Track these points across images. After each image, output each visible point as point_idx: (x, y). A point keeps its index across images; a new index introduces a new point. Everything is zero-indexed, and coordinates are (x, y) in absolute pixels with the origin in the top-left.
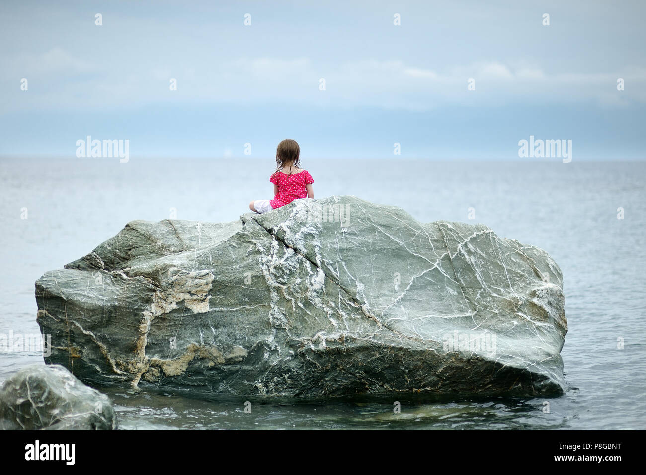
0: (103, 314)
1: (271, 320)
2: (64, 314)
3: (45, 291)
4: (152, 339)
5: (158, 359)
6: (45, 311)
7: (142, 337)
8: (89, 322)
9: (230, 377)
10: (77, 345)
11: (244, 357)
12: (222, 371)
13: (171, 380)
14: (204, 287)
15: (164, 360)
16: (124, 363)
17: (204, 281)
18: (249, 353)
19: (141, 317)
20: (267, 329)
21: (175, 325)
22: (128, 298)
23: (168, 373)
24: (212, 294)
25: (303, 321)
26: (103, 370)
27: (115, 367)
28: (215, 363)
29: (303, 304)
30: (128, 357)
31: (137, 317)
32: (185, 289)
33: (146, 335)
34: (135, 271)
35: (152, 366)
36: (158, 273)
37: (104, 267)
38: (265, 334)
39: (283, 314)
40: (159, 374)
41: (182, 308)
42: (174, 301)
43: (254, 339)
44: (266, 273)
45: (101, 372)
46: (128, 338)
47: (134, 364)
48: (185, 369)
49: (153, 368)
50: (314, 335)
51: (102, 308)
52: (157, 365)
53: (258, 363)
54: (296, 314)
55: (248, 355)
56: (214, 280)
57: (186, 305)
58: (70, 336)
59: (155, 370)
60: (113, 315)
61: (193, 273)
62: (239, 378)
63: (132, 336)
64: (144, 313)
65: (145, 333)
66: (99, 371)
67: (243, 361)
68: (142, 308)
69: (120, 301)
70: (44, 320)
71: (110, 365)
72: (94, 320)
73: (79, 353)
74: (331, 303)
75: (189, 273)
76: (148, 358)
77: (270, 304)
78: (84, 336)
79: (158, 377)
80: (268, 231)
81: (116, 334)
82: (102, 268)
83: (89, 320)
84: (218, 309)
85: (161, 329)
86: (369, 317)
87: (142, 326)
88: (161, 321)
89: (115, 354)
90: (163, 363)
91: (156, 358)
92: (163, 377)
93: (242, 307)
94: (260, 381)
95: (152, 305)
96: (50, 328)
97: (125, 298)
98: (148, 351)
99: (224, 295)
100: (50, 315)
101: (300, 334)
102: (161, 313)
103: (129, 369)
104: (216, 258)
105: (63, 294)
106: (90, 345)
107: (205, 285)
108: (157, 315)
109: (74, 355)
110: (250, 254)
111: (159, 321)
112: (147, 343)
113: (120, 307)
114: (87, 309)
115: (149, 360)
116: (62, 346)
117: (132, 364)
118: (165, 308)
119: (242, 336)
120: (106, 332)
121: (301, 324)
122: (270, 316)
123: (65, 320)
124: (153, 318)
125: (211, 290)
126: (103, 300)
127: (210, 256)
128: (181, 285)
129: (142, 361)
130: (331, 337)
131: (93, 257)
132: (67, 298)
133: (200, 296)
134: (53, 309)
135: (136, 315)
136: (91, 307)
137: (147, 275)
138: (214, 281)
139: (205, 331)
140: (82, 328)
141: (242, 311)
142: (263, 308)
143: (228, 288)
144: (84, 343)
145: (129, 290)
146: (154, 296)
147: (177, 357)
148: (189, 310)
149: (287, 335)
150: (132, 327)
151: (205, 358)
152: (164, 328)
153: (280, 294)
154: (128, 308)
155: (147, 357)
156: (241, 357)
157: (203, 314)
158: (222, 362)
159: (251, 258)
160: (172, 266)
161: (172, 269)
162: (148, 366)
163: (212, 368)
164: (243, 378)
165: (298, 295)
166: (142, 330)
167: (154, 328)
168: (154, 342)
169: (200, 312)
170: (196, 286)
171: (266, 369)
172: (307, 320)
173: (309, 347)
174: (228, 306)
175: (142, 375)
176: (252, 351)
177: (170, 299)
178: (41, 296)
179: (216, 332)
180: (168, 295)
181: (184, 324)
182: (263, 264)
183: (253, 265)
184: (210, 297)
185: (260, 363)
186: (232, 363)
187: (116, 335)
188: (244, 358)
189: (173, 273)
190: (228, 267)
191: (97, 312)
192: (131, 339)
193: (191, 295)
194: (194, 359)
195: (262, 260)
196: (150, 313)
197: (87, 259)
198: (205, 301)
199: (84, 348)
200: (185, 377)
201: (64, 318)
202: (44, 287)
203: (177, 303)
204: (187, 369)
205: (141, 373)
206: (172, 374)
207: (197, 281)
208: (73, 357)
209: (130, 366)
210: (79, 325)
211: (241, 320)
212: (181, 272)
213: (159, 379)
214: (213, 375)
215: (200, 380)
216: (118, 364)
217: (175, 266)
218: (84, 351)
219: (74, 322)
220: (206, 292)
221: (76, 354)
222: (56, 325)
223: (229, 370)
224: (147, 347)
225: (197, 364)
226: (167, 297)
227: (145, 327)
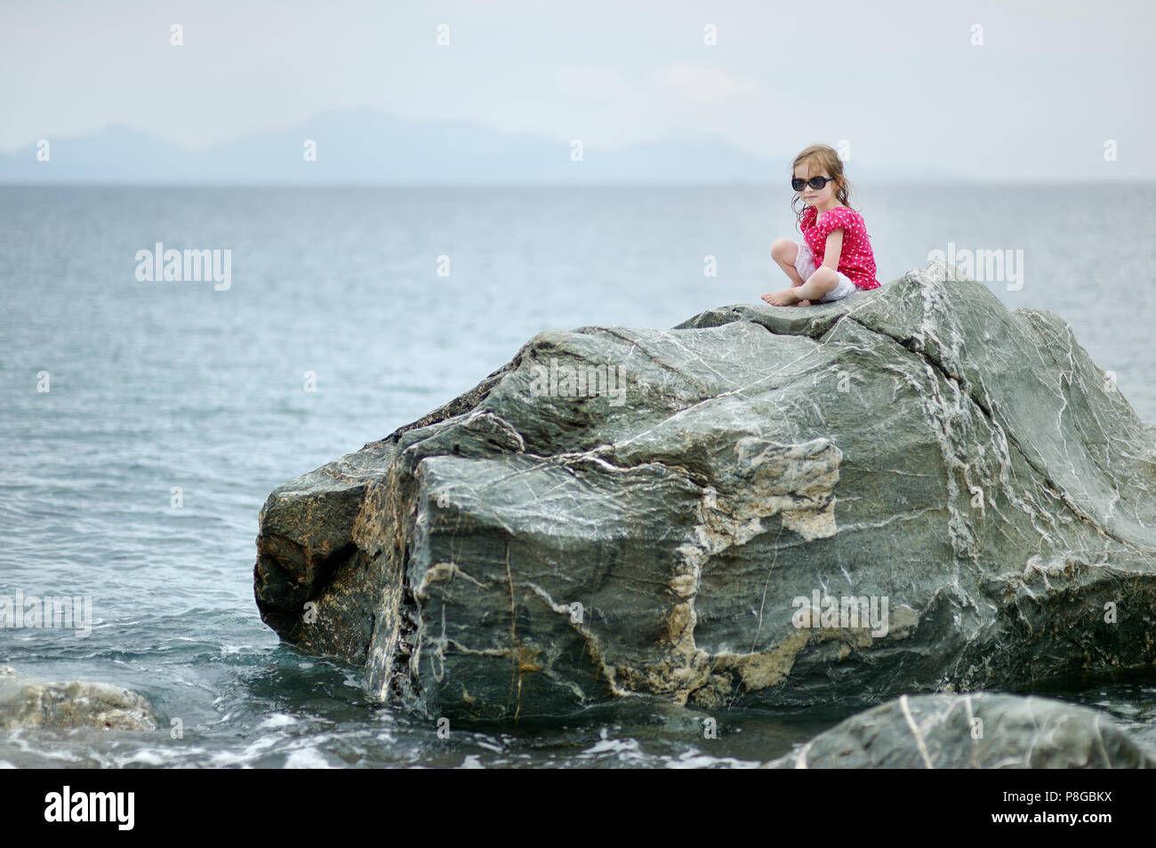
0: (598, 560)
1: (954, 542)
2: (501, 568)
3: (463, 516)
4: (706, 610)
5: (731, 653)
6: (452, 565)
7: (679, 607)
8: (568, 582)
9: (881, 677)
10: (533, 641)
11: (911, 629)
12: (866, 666)
13: (756, 699)
14: (825, 477)
15: (744, 655)
16: (637, 672)
17: (822, 465)
18: (922, 619)
19: (675, 560)
20: (945, 561)
21: (761, 570)
22: (645, 517)
23: (751, 685)
24: (838, 493)
25: (999, 538)
26: (587, 694)
27: (613, 683)
28: (852, 649)
29: (997, 501)
30: (644, 656)
31: (664, 561)
32: (782, 485)
33: (691, 601)
34: (629, 453)
35: (715, 672)
36: (705, 453)
37: (523, 448)
38: (944, 573)
39: (967, 525)
40: (729, 689)
41: (776, 529)
42: (754, 517)
43: (926, 585)
44: (941, 436)
45: (583, 699)
46: (643, 612)
47: (666, 673)
48: (787, 671)
49: (717, 677)
50: (1025, 566)
51: (597, 545)
52: (727, 669)
53: (940, 640)
54: (987, 524)
55: (919, 625)
56: (843, 461)
57: (784, 522)
58: (519, 621)
59: (723, 682)
60: (618, 561)
61: (799, 448)
62: (902, 678)
63: (653, 606)
64: (682, 549)
65: (688, 597)
66: (579, 699)
67: (909, 638)
68: (676, 538)
69: (629, 525)
70: (448, 589)
71: (604, 681)
72: (578, 577)
73: (538, 660)
74: (1027, 493)
75: (790, 449)
76: (706, 655)
77: (946, 506)
78: (551, 618)
79: (726, 695)
80: (902, 344)
81: (618, 604)
82: (519, 449)
83: (568, 579)
84: (851, 526)
85: (726, 584)
86: (1082, 518)
87: (678, 580)
88: (723, 565)
89: (616, 653)
90: (743, 661)
91: (724, 652)
92: (738, 695)
93: (895, 517)
94: (947, 679)
95: (698, 529)
96: (463, 606)
97: (639, 517)
98: (701, 637)
99: (859, 495)
100: (464, 575)
101: (999, 566)
102: (724, 545)
103: (652, 685)
104: (830, 409)
105: (503, 519)
106: (564, 637)
107: (826, 473)
108: (715, 551)
109: (527, 666)
110: (900, 397)
111: (723, 564)
112: (698, 618)
113: (633, 540)
114: (565, 553)
115: (711, 659)
116: (496, 647)
117: (660, 673)
118: (732, 533)
119: (904, 582)
120: (600, 602)
121: (996, 544)
122: (952, 533)
123: (507, 583)
124: (706, 559)
125: (837, 485)
126: (591, 527)
127: (816, 406)
128: (773, 478)
129: (688, 662)
130: (1054, 567)
131: (492, 426)
132: (515, 529)
133: (816, 499)
134: (474, 558)
135: (662, 555)
136: (572, 546)
137: (672, 459)
138: (843, 464)
139: (830, 578)
140: (550, 599)
141: (896, 526)
142: (933, 515)
143: (867, 477)
144: (551, 635)
145: (640, 498)
146: (699, 508)
147: (772, 646)
148: (792, 533)
149: (979, 572)
150: (651, 586)
151: (834, 639)
152: (734, 581)
153: (960, 483)
154: (648, 542)
155: (703, 653)
156: (907, 629)
157: (825, 540)
158: (866, 644)
159: (903, 407)
160: (743, 434)
161: (746, 441)
162: (707, 672)
163: (846, 661)
164: (909, 676)
165: (988, 482)
166: (681, 589)
167: (709, 581)
168: (713, 615)
169: (820, 536)
170: (807, 477)
171: (956, 651)
172: (1005, 534)
173: (1024, 594)
174: (870, 517)
175: (690, 695)
176: (926, 614)
177: (742, 511)
178: (448, 529)
179: (852, 578)
180: (737, 502)
181: (781, 567)
182: (931, 418)
183: (913, 422)
184: (835, 501)
185: (944, 638)
186: (886, 645)
187: (617, 607)
188: (911, 632)
189: (751, 451)
190: (864, 430)
191: (586, 558)
192: (652, 615)
193: (795, 500)
194: (808, 645)
195: (927, 409)
196: (697, 546)
197: (474, 431)
198: (827, 509)
199: (550, 647)
200: (785, 690)
201: (503, 578)
202: (460, 506)
203: (764, 521)
204: (791, 671)
205: (688, 691)
206: (760, 685)
207: (807, 465)
208: (524, 671)
209: (653, 678)
210: (544, 593)
211: (898, 546)
212: (770, 447)
213: (728, 701)
214: (847, 678)
215: (820, 693)
216: (620, 677)
217: (750, 434)
218: (549, 652)
219: (532, 585)
220: (828, 490)
221: (532, 663)
222: (479, 599)
223: (880, 659)
224: (698, 629)
225: (813, 656)
226: (735, 509)
227: (688, 582)
